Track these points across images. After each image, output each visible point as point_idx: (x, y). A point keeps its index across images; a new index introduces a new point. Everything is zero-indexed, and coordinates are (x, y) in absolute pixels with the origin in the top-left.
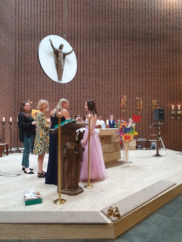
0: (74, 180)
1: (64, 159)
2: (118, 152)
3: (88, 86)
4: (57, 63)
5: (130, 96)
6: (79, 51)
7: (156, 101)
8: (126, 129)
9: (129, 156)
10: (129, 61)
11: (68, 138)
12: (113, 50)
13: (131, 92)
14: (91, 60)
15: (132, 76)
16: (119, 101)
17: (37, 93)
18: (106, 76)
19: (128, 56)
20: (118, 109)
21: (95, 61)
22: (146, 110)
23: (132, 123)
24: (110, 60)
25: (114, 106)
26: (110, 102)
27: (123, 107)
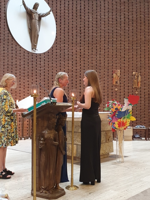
0: (53, 180)
1: (40, 151)
2: (110, 143)
3: (71, 57)
4: (30, 28)
5: (124, 70)
6: (58, 11)
8: (120, 112)
9: (124, 149)
12: (102, 11)
13: (126, 65)
14: (74, 23)
15: (128, 45)
16: (111, 77)
17: (4, 66)
18: (94, 45)
19: (122, 19)
20: (109, 87)
21: (79, 25)
22: (146, 88)
23: (128, 105)
24: (99, 23)
25: (104, 83)
26: (99, 77)
27: (116, 84)
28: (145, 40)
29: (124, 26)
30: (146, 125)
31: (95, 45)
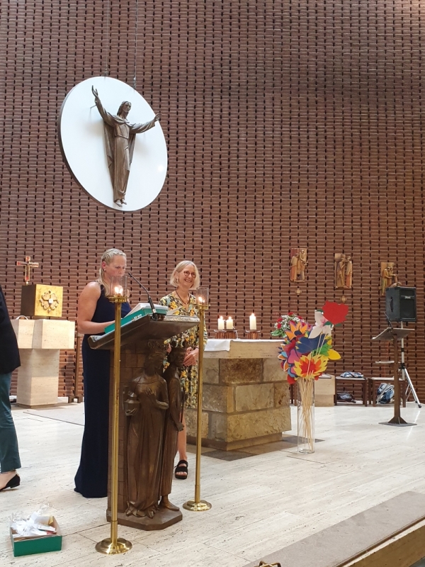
0: (156, 487)
2: (283, 410)
3: (198, 220)
4: (110, 155)
5: (316, 248)
6: (173, 121)
7: (391, 264)
8: (306, 341)
9: (316, 424)
10: (313, 150)
12: (268, 121)
13: (319, 238)
14: (206, 146)
15: (323, 195)
16: (287, 265)
18: (250, 194)
19: (312, 138)
20: (283, 285)
21: (217, 150)
22: (364, 289)
23: (324, 325)
24: (261, 147)
25: (272, 278)
26: (260, 264)
27: (297, 279)
28: (361, 185)
29: (317, 154)
30: (365, 372)
31: (252, 194)
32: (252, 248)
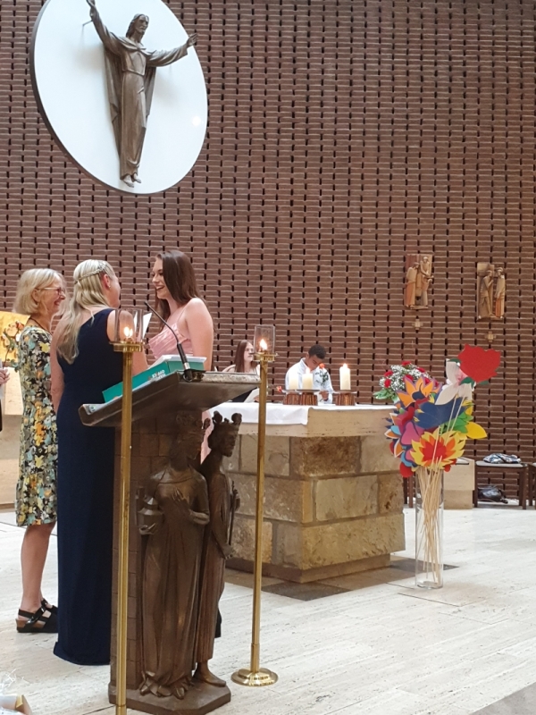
0: (189, 648)
1: (143, 544)
2: (393, 517)
3: (256, 208)
4: (115, 103)
5: (448, 254)
6: (217, 46)
8: (431, 408)
9: (444, 537)
10: (444, 94)
11: (165, 446)
12: (370, 46)
13: (452, 238)
14: (271, 87)
15: (460, 167)
16: (399, 281)
17: (21, 235)
18: (340, 165)
19: (442, 74)
20: (394, 313)
21: (288, 93)
22: (523, 321)
23: (460, 384)
24: (359, 89)
25: (375, 302)
26: (356, 280)
27: (416, 304)
28: (522, 151)
29: (450, 101)
30: (524, 454)
31: (346, 165)
32: (343, 253)
